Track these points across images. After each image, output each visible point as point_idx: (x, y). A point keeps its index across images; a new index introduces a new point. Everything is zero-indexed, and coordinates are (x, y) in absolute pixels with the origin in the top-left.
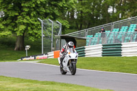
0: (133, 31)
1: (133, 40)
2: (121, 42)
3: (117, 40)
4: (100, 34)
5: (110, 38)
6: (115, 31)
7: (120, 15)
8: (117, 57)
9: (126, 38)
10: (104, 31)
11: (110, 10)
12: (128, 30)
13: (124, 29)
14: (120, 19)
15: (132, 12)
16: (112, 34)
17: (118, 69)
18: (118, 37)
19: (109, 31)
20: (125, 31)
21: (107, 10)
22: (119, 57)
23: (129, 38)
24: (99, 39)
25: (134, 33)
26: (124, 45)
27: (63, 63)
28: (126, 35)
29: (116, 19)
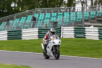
0: (30, 21)
1: (30, 27)
2: (21, 29)
3: (18, 27)
4: (6, 23)
5: (13, 26)
6: (17, 20)
7: (20, 8)
8: (18, 40)
9: (25, 26)
10: (8, 21)
11: (13, 5)
12: (26, 20)
13: (23, 19)
14: (20, 12)
15: (29, 7)
16: (15, 23)
17: (19, 49)
18: (19, 25)
19: (12, 21)
20: (24, 21)
21: (10, 5)
22: (20, 40)
23: (27, 26)
24: (5, 27)
25: (31, 22)
26: (24, 31)
27: (47, 49)
28: (25, 24)
29: (18, 11)
